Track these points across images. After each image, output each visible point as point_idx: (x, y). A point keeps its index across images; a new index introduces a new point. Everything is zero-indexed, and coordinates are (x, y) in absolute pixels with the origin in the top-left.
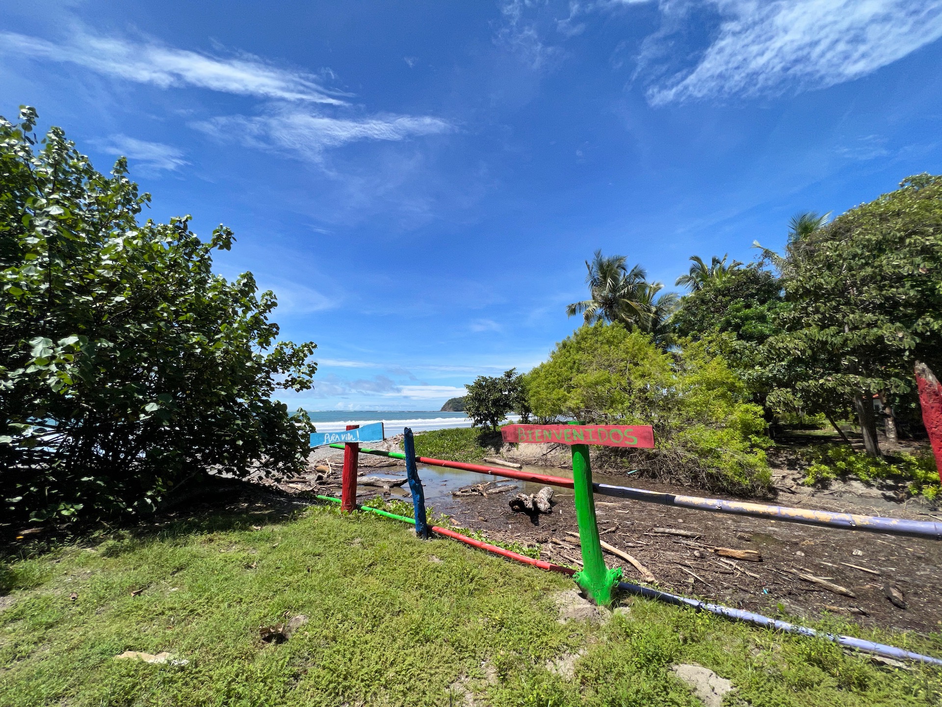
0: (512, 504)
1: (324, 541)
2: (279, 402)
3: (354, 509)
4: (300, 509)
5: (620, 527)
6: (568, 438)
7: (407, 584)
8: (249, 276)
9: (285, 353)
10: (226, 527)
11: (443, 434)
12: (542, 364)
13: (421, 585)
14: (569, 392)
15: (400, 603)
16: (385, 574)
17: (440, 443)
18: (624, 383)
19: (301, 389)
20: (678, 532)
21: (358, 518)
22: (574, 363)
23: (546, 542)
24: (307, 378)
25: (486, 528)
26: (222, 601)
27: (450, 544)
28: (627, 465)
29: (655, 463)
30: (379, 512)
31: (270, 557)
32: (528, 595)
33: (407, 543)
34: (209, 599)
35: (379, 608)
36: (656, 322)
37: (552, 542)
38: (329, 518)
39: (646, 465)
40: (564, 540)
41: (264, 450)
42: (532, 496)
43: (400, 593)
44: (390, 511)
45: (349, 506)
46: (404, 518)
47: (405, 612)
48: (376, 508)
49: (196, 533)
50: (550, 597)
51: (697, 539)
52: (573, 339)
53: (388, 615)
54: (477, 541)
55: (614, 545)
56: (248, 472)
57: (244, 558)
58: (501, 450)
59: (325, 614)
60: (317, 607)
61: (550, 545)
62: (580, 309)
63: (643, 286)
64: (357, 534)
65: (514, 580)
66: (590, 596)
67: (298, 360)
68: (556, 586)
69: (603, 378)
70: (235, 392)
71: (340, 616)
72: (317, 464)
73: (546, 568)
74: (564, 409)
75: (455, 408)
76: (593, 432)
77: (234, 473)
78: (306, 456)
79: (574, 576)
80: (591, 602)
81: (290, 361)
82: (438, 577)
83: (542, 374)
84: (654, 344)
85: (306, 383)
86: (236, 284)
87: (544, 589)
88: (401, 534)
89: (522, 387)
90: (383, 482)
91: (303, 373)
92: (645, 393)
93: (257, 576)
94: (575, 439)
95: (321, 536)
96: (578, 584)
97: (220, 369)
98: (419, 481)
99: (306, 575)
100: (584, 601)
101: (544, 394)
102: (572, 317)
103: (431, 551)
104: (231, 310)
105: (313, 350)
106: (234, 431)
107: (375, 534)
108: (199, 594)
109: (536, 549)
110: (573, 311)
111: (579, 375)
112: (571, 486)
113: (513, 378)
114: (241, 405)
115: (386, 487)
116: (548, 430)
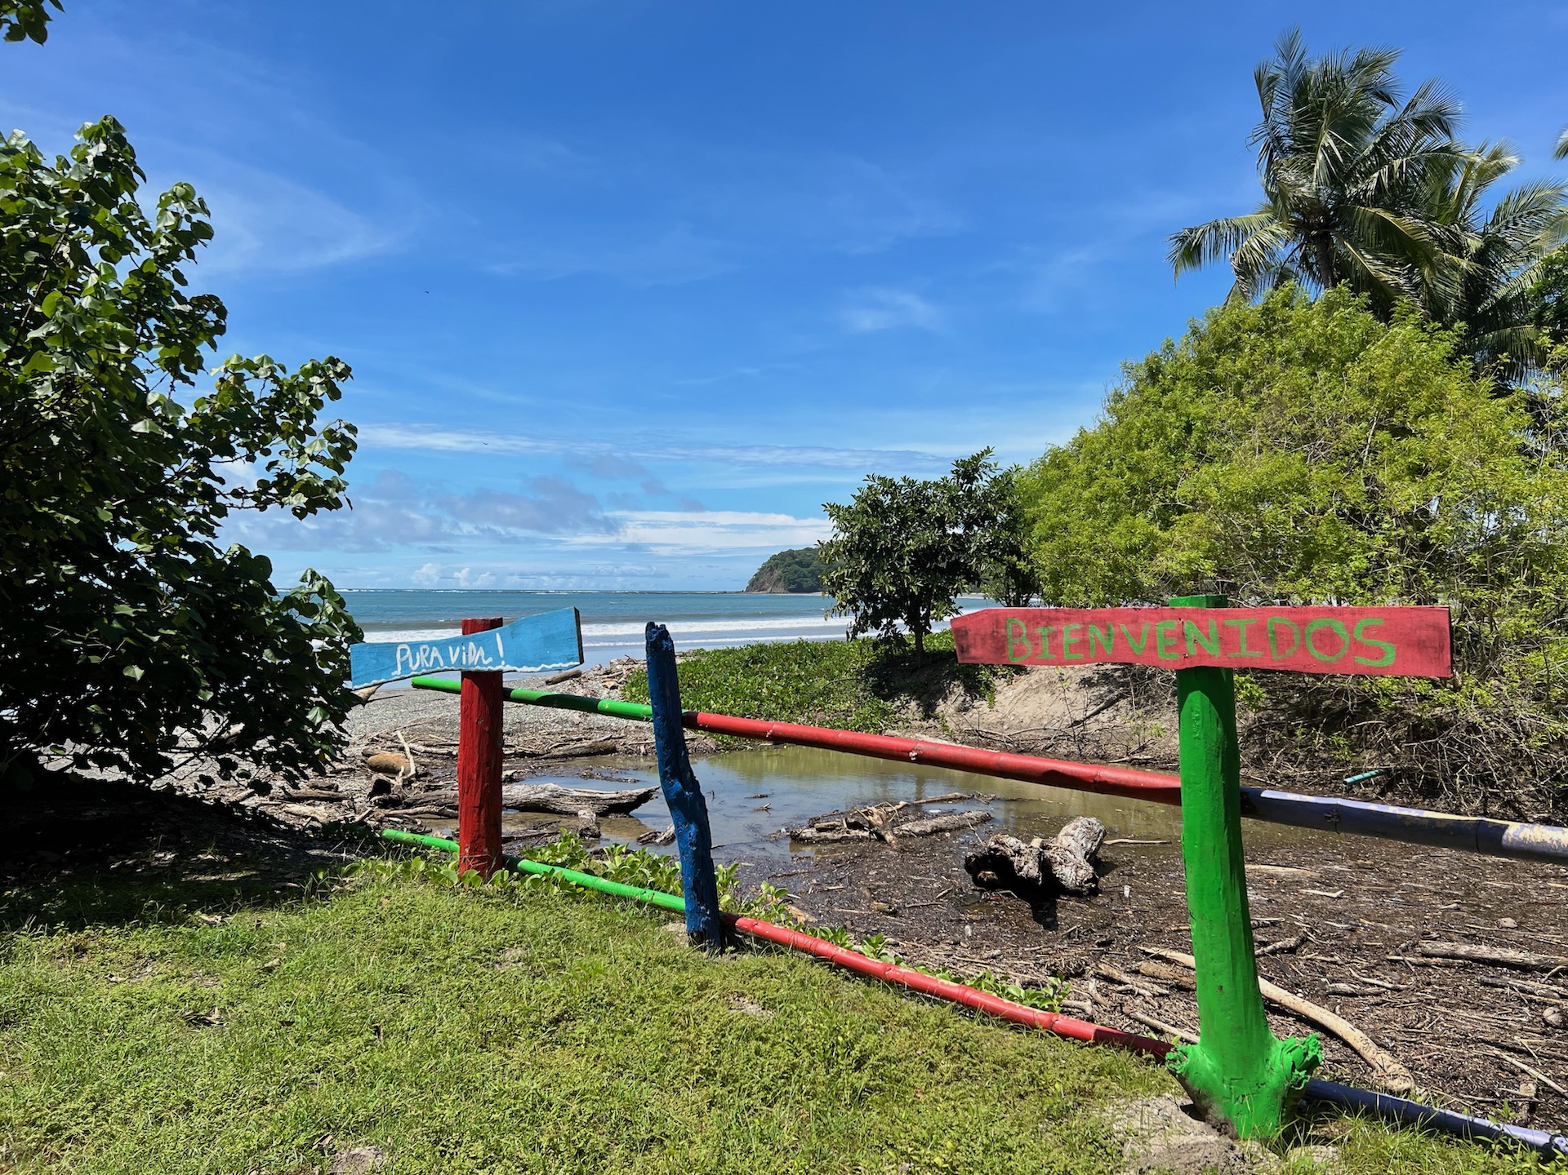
0: (974, 866)
1: (415, 954)
2: (244, 552)
3: (498, 867)
4: (334, 867)
5: (1312, 937)
6: (1168, 648)
7: (670, 1070)
8: (112, 132)
9: (250, 395)
10: (121, 914)
11: (758, 657)
12: (1082, 432)
13: (709, 1074)
14: (1167, 525)
15: (653, 1120)
16: (601, 1043)
17: (747, 684)
18: (1354, 491)
19: (311, 507)
20: (1497, 954)
21: (511, 894)
22: (1188, 429)
23: (1079, 974)
24: (327, 473)
25: (895, 935)
26: (136, 1107)
27: (792, 967)
28: (1344, 754)
29: (1435, 750)
30: (575, 875)
31: (259, 996)
32: (1029, 1108)
33: (660, 961)
34: (98, 1102)
35: (590, 1131)
36: (1476, 287)
37: (1098, 976)
38: (425, 896)
39: (1405, 756)
40: (1137, 972)
41: (210, 695)
42: (1036, 842)
43: (648, 1091)
44: (605, 876)
45: (481, 859)
46: (648, 895)
47: (667, 1142)
48: (562, 865)
49: (35, 925)
50: (1095, 1114)
51: (1556, 975)
52: (1187, 352)
53: (618, 1151)
54: (871, 962)
55: (1293, 988)
56: (168, 763)
57: (182, 999)
58: (941, 707)
59: (436, 1143)
60: (409, 1127)
61: (1092, 985)
62: (1216, 248)
63: (1443, 163)
64: (510, 935)
65: (987, 1066)
66: (1217, 1112)
67: (296, 417)
68: (1114, 1085)
69: (1285, 476)
70: (107, 517)
71: (479, 1148)
72: (370, 749)
73: (1084, 1039)
74: (1146, 580)
75: (791, 582)
76: (1250, 629)
77: (124, 767)
78: (338, 719)
79: (1169, 1056)
80: (1221, 1128)
81: (270, 419)
82: (757, 1052)
83: (1078, 468)
84: (1465, 362)
85: (325, 491)
86: (73, 163)
87: (1081, 1092)
88: (644, 939)
89: (1010, 509)
90: (577, 799)
91: (312, 458)
92: (1420, 528)
93: (226, 1045)
94: (1191, 649)
95: (403, 939)
96: (1182, 1079)
97: (55, 440)
98: (694, 785)
99: (368, 1042)
100: (1198, 1125)
101: (1082, 533)
102: (1188, 272)
103: (733, 982)
104: (65, 249)
105: (339, 384)
106: (113, 638)
107: (566, 937)
108: (67, 1088)
109: (1051, 992)
110: (1191, 252)
111: (1205, 468)
112: (1171, 796)
113: (982, 484)
114: (126, 558)
115: (587, 814)
116: (1102, 625)
